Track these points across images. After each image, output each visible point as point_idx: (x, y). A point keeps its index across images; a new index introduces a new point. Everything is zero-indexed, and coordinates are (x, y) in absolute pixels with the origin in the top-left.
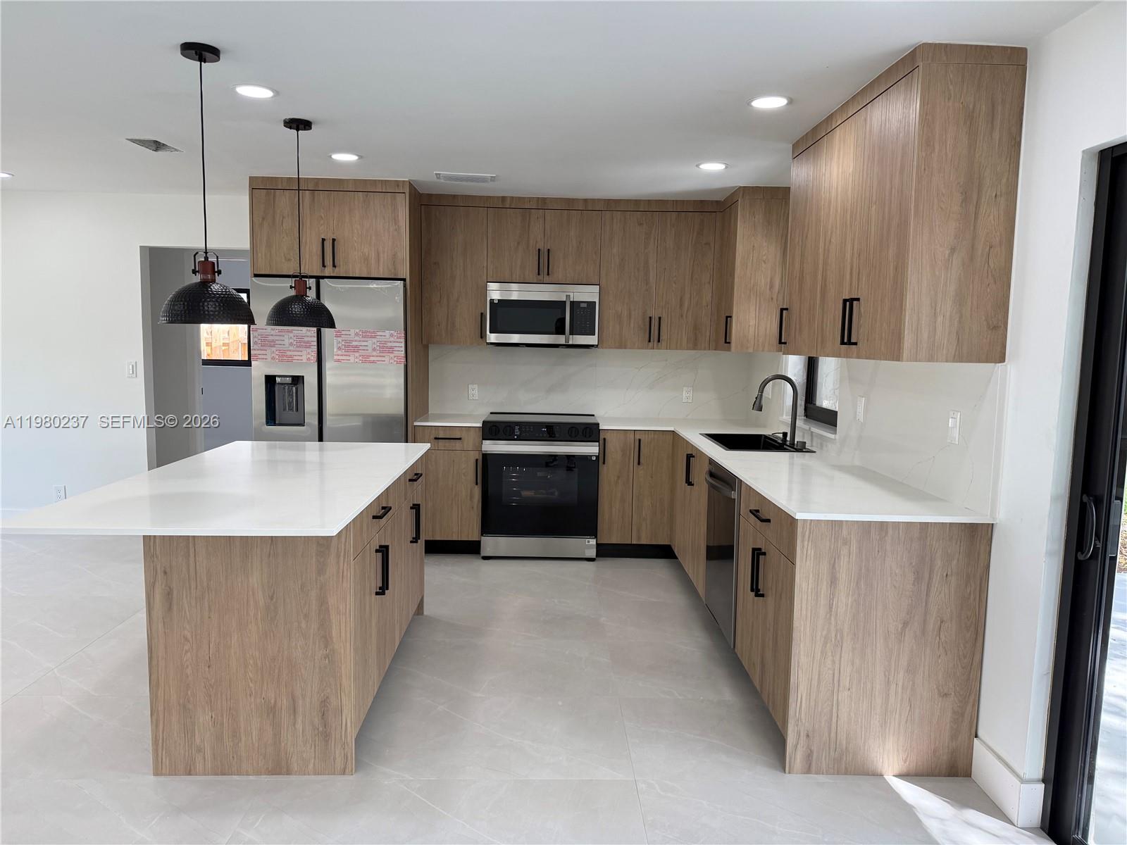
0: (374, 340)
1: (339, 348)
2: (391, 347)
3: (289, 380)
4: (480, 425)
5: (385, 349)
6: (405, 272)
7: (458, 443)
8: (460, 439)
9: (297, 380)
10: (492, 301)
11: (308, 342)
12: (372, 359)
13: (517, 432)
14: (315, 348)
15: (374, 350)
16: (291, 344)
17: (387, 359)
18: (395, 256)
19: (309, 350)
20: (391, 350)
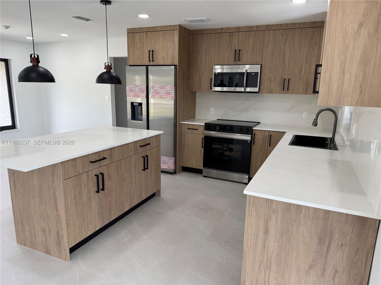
0: (164, 90)
1: (153, 93)
2: (170, 93)
3: (138, 104)
4: (204, 124)
5: (168, 93)
6: (176, 62)
7: (196, 131)
8: (197, 129)
9: (140, 104)
10: (215, 73)
11: (143, 90)
12: (163, 97)
13: (218, 128)
14: (145, 93)
15: (164, 93)
16: (138, 91)
17: (168, 97)
18: (173, 56)
19: (144, 93)
20: (169, 94)
